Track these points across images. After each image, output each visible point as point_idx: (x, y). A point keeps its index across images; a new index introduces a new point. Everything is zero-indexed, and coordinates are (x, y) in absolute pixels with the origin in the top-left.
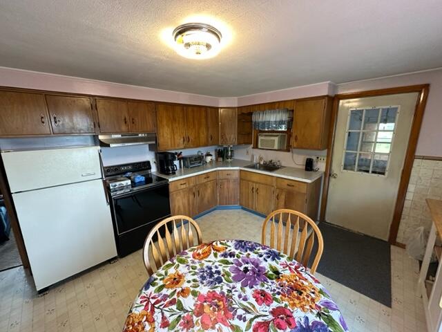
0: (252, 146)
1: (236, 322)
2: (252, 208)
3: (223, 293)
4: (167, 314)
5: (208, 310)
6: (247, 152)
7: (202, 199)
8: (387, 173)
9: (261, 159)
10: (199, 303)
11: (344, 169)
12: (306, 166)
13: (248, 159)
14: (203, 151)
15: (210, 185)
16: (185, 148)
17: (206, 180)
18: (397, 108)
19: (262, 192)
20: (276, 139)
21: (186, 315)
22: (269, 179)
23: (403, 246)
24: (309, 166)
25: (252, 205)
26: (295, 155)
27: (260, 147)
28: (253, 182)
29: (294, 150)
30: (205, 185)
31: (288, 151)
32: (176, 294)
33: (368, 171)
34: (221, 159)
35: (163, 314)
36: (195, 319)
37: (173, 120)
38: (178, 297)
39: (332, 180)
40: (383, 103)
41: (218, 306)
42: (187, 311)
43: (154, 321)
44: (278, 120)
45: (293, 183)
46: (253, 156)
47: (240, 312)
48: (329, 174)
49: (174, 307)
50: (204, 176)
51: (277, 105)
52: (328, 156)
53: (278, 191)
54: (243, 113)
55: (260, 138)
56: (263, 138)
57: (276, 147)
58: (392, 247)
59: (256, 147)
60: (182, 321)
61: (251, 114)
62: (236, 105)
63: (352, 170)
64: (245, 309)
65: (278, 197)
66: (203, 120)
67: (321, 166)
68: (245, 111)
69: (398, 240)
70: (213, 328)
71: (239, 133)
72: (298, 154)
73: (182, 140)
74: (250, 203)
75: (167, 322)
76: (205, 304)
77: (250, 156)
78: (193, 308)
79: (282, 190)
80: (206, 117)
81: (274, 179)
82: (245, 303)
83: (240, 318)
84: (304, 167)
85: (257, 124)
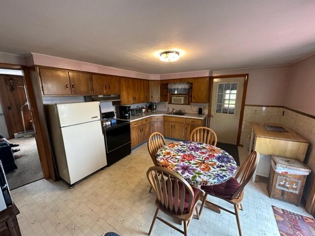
0: (168, 102)
2: (172, 137)
6: (165, 106)
7: (144, 133)
8: (234, 113)
9: (173, 109)
11: (217, 112)
12: (199, 112)
13: (166, 110)
14: (140, 105)
15: (148, 125)
16: (134, 103)
17: (146, 122)
18: (237, 84)
19: (177, 127)
20: (183, 98)
22: (182, 119)
23: (242, 146)
24: (200, 112)
25: (172, 135)
26: (192, 107)
27: (173, 103)
28: (172, 122)
29: (192, 104)
30: (145, 125)
31: (189, 104)
33: (227, 113)
34: (150, 111)
37: (128, 87)
39: (211, 118)
40: (232, 81)
44: (183, 88)
45: (194, 120)
46: (168, 108)
48: (209, 115)
50: (145, 120)
51: (184, 80)
52: (209, 106)
53: (186, 125)
54: (163, 84)
55: (173, 98)
56: (175, 98)
57: (182, 103)
58: (238, 147)
59: (170, 103)
61: (167, 84)
62: (159, 79)
63: (220, 113)
65: (186, 129)
66: (142, 87)
67: (206, 112)
68: (164, 82)
69: (240, 143)
71: (161, 95)
72: (194, 106)
73: (132, 98)
74: (170, 134)
77: (167, 108)
79: (188, 124)
80: (144, 86)
81: (184, 119)
84: (198, 113)
85: (171, 90)
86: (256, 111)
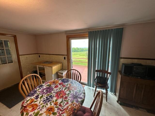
1: (63, 90)
3: (56, 94)
4: (65, 104)
5: (61, 95)
10: (59, 98)
21: (64, 100)
32: (57, 106)
33: (7, 63)
35: (65, 106)
36: (64, 97)
38: (58, 105)
41: (60, 94)
42: (63, 100)
43: (67, 107)
47: (61, 89)
49: (62, 104)
60: (66, 100)
64: (60, 89)
70: (66, 93)
75: (67, 103)
76: (60, 96)
78: (61, 99)
82: (58, 89)
83: (62, 89)
86: (27, 57)
